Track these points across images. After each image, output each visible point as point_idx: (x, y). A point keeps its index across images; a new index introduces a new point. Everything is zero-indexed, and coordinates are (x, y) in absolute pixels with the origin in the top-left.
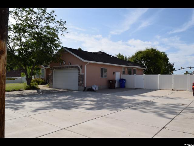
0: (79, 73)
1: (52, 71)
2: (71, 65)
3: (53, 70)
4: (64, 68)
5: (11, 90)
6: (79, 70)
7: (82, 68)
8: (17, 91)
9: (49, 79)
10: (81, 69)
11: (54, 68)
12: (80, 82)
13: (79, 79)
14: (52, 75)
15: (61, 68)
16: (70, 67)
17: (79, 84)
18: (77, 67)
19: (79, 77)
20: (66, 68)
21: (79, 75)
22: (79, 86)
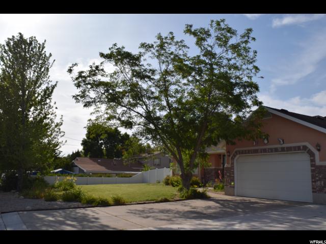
0: (313, 161)
1: (233, 159)
2: (285, 145)
3: (235, 156)
4: (265, 151)
5: (160, 199)
6: (312, 154)
7: (319, 150)
8: (171, 203)
9: (226, 176)
10: (317, 153)
11: (236, 152)
12: (318, 183)
13: (313, 177)
14: (232, 167)
15: (256, 151)
16: (283, 149)
17: (313, 188)
18: (305, 148)
19: (313, 171)
20: (272, 151)
21: (312, 166)
22: (313, 192)
